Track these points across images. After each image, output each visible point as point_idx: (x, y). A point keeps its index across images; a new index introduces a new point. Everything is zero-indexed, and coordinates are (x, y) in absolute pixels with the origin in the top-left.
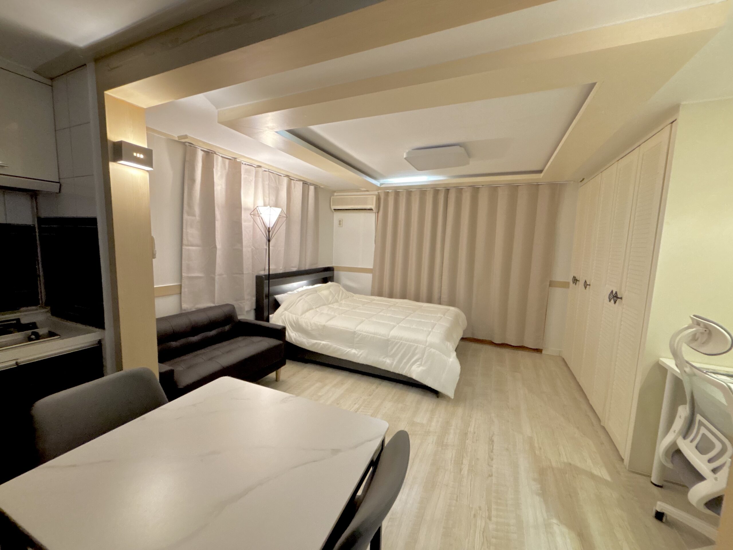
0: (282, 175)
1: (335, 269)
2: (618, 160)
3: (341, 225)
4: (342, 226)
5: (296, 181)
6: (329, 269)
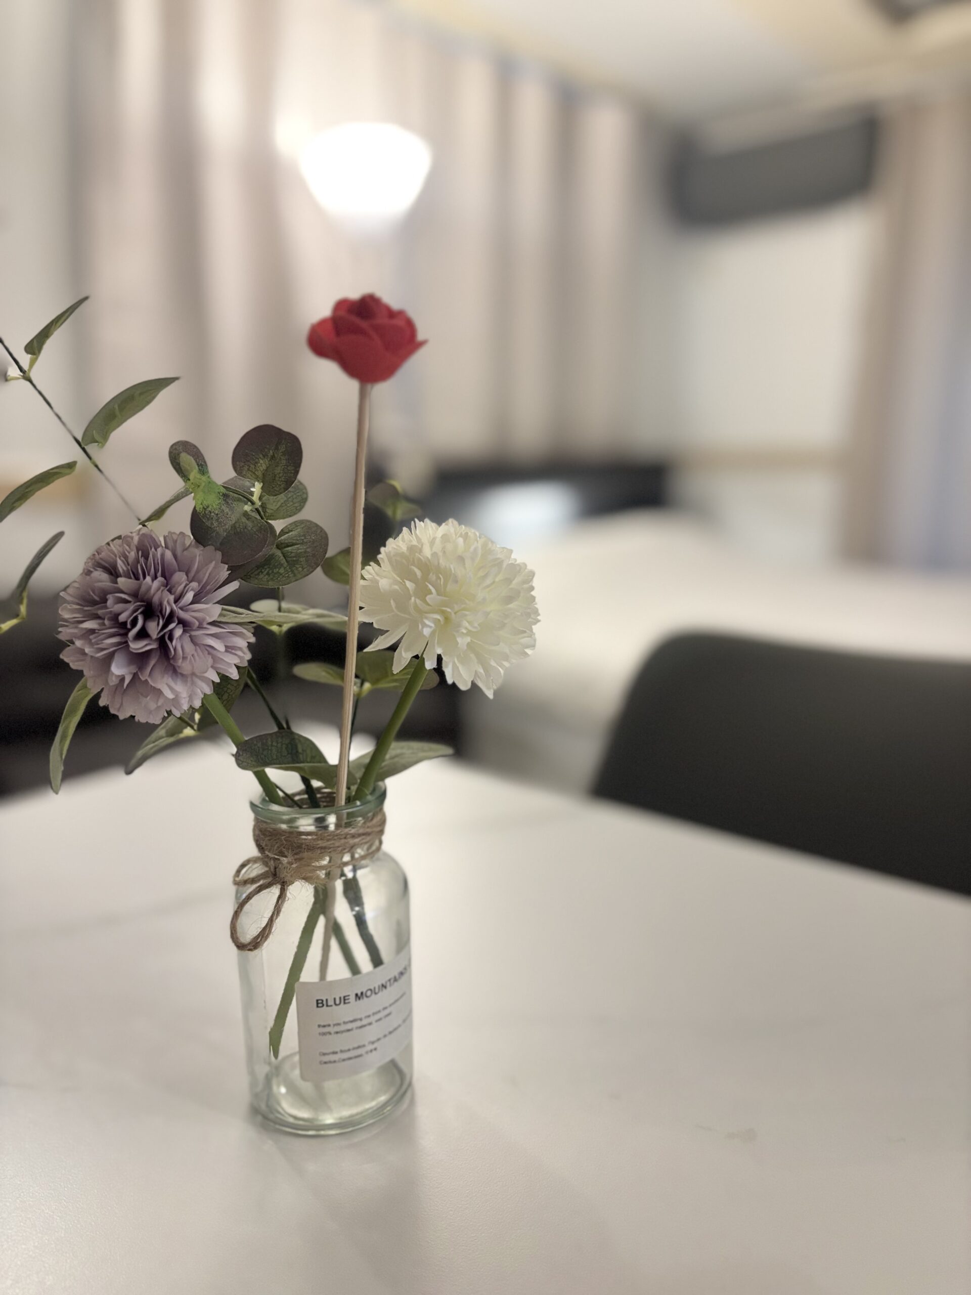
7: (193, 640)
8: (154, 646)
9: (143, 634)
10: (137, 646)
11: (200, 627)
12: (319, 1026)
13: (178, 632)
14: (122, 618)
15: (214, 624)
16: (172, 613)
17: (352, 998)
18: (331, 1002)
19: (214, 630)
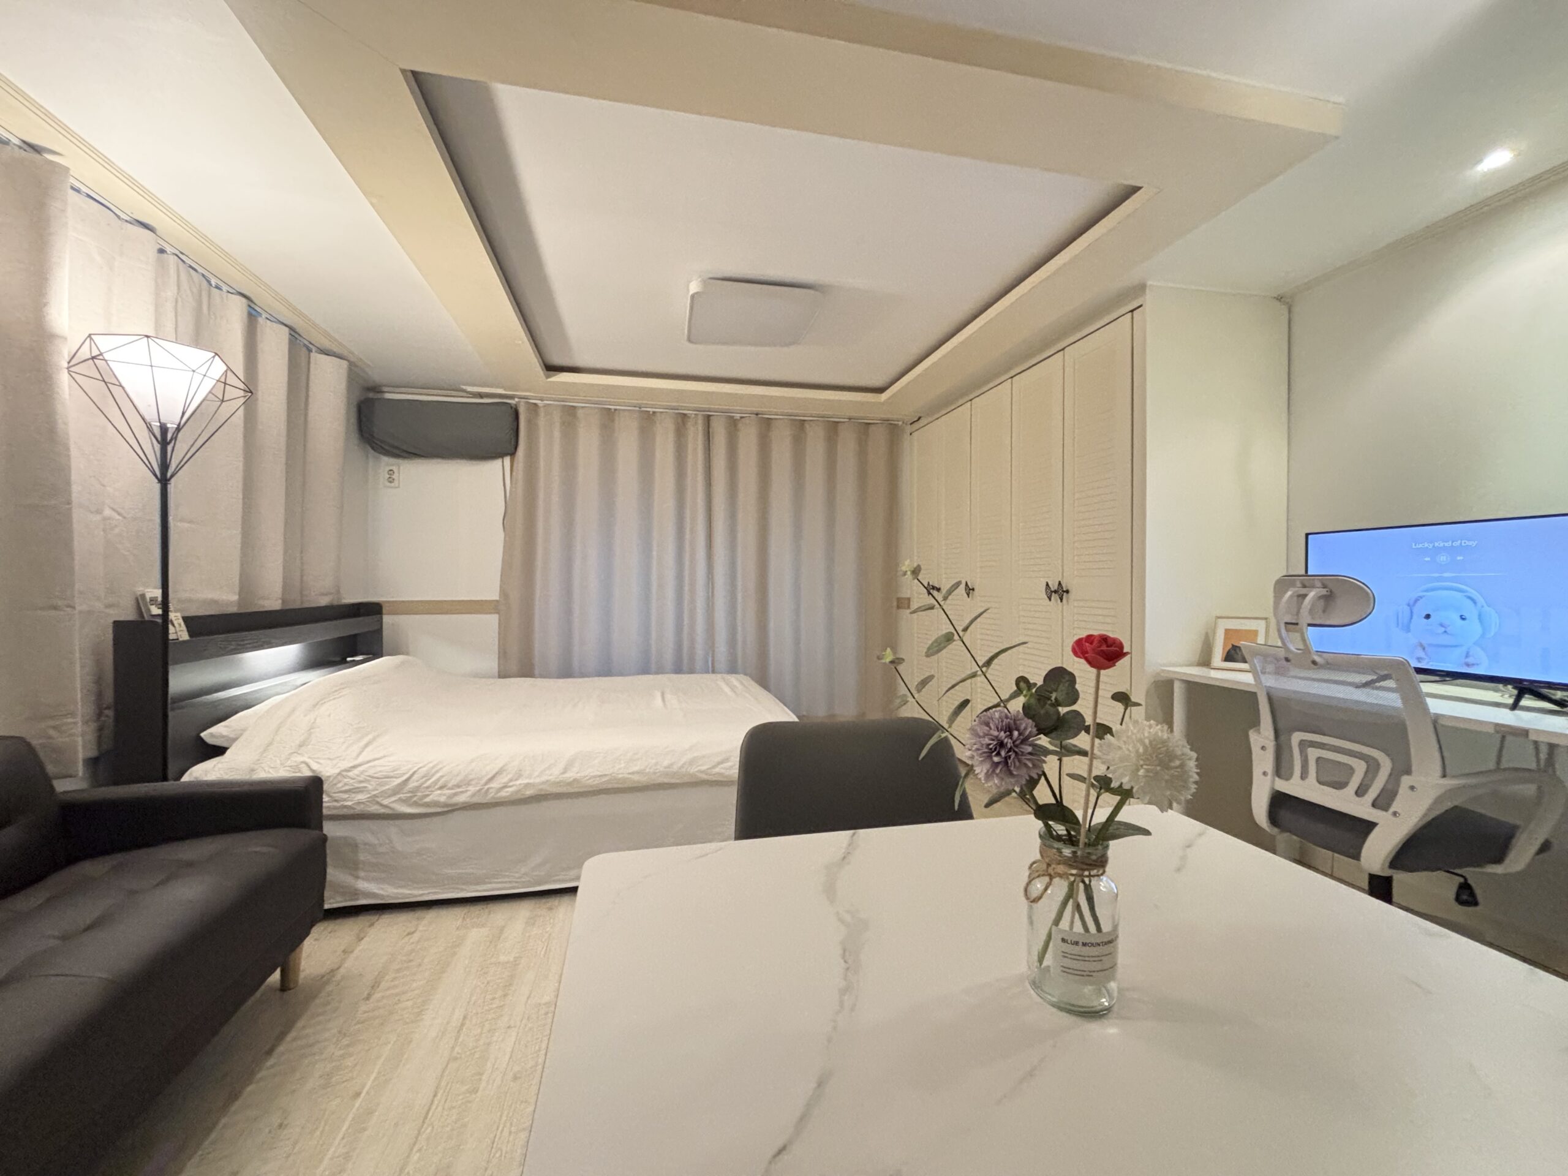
0: (225, 288)
1: (384, 611)
2: (1012, 377)
3: (396, 483)
4: (399, 487)
5: (268, 321)
6: (373, 610)
7: (1020, 761)
8: (1003, 760)
9: (998, 754)
10: (996, 759)
11: (1022, 755)
12: (1063, 952)
13: (1013, 756)
14: (991, 746)
15: (1030, 754)
16: (1011, 748)
17: (1081, 944)
18: (1069, 942)
19: (1029, 757)
